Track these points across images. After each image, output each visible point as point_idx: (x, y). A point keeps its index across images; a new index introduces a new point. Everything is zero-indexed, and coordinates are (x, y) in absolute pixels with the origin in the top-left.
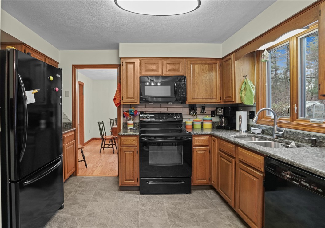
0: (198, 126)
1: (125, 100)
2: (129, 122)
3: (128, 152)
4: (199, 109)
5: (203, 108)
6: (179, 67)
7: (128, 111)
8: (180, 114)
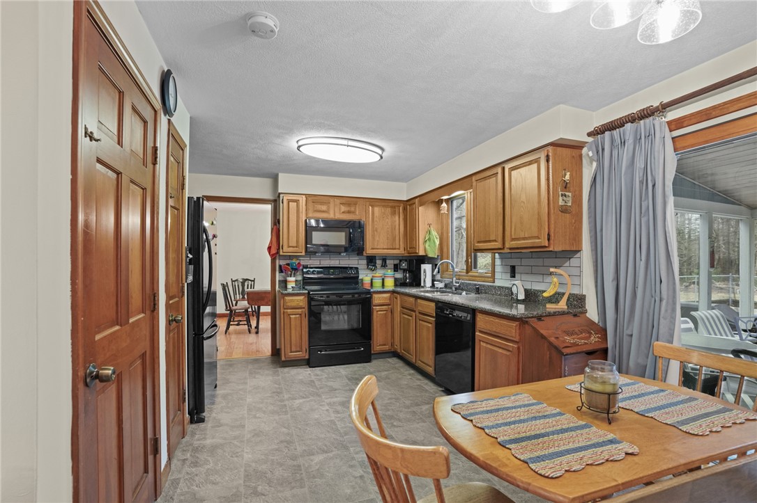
0: (378, 283)
1: (285, 249)
2: (289, 279)
3: (294, 316)
4: (379, 262)
5: (384, 260)
6: (355, 209)
7: (288, 264)
8: (355, 268)
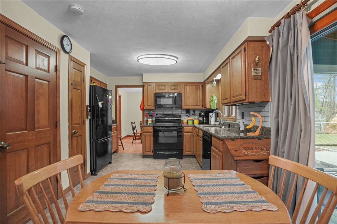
0: (190, 122)
1: (146, 106)
2: (149, 120)
3: (147, 136)
4: (192, 112)
5: (194, 111)
6: (178, 88)
7: (148, 114)
8: (179, 115)
